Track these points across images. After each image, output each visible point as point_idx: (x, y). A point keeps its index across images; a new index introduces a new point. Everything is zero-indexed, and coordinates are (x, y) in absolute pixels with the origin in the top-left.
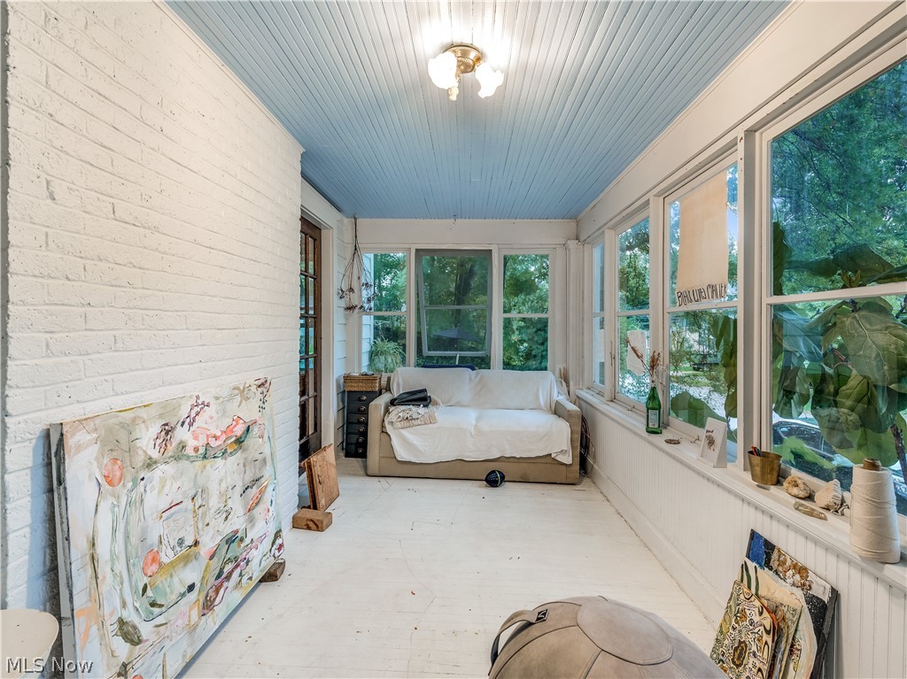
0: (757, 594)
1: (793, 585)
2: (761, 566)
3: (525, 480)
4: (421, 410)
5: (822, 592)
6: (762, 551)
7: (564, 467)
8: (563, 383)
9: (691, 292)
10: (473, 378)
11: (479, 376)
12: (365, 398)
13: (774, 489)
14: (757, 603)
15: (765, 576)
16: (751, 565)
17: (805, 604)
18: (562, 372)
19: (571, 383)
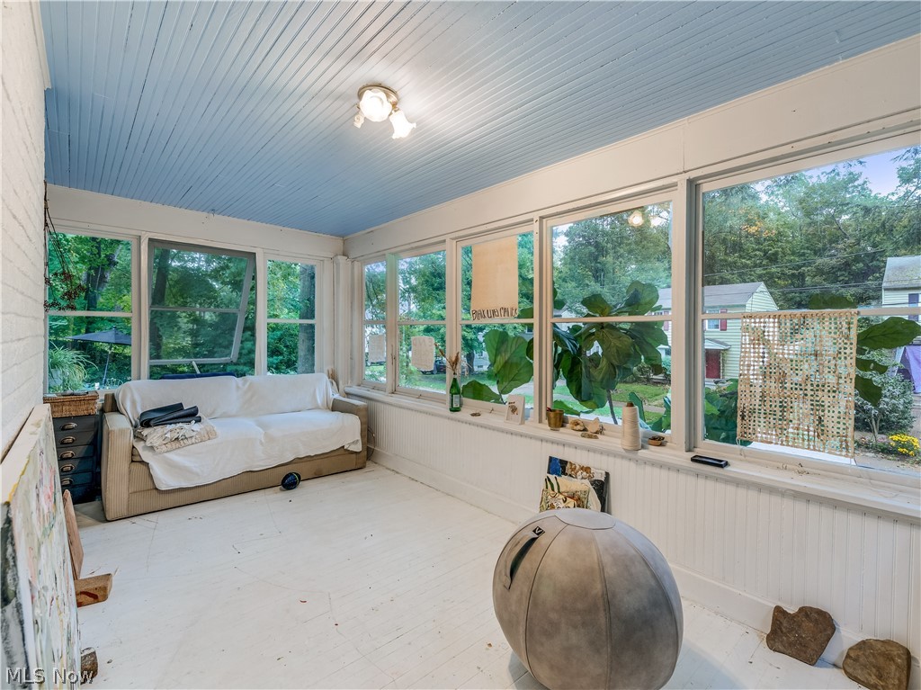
0: (559, 492)
1: (583, 478)
2: (559, 475)
3: (318, 475)
4: (194, 426)
5: (600, 477)
6: (558, 467)
7: (354, 455)
8: (334, 383)
9: (486, 312)
10: (240, 385)
11: (248, 384)
12: (74, 425)
13: (562, 429)
14: (561, 497)
15: (563, 480)
16: (552, 477)
17: (591, 487)
18: (330, 372)
19: (341, 383)
